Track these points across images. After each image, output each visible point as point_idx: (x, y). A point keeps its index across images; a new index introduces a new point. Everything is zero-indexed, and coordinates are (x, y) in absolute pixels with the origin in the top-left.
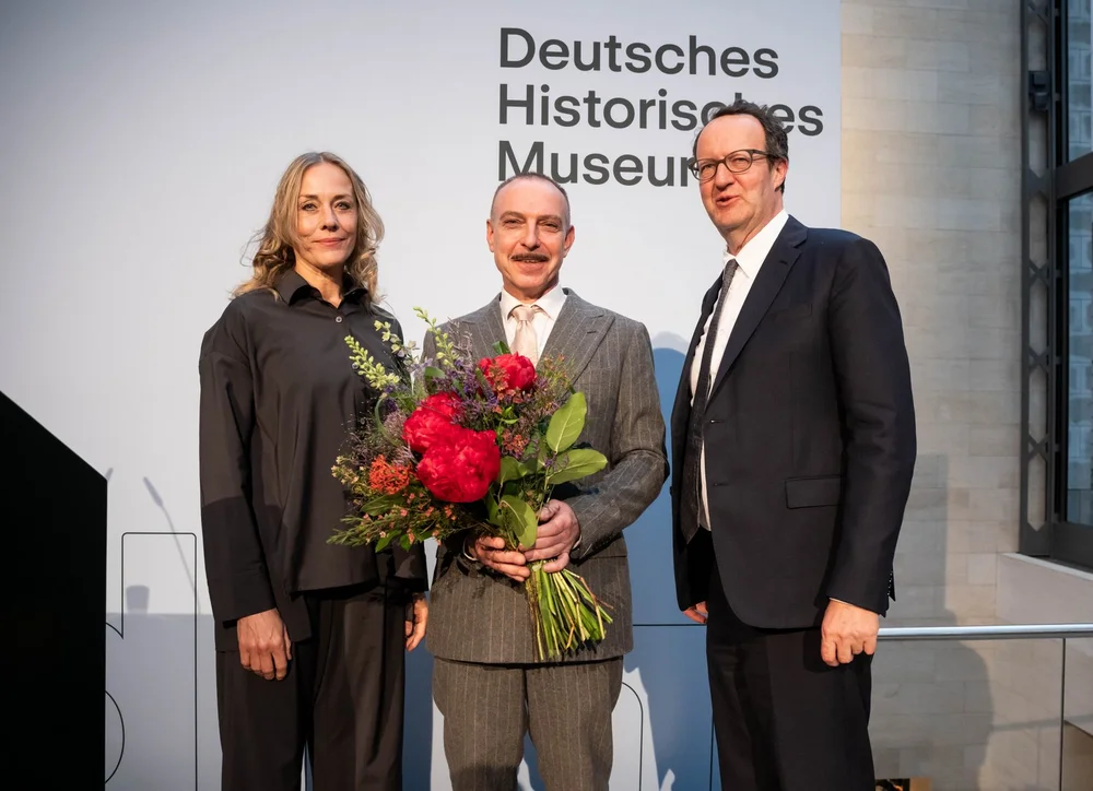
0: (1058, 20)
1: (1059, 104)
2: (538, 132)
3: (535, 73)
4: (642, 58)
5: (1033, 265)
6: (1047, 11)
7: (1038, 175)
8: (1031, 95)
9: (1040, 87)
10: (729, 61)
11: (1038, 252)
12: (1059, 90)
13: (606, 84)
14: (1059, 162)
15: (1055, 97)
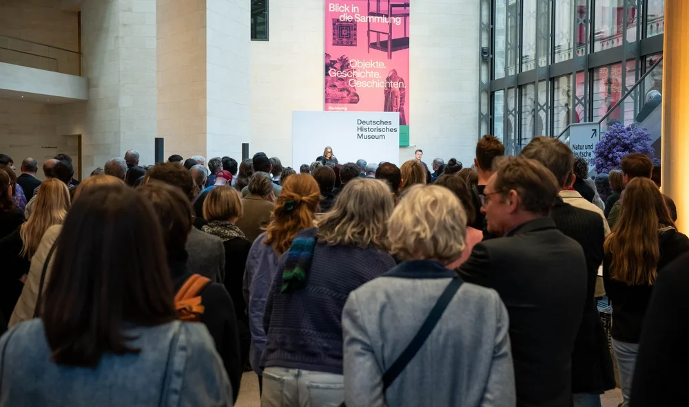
0: (492, 29)
1: (492, 59)
2: (362, 133)
3: (362, 125)
4: (375, 123)
5: (482, 114)
6: (489, 27)
7: (485, 83)
8: (482, 56)
9: (485, 53)
10: (385, 123)
11: (485, 110)
12: (492, 54)
13: (370, 126)
14: (491, 79)
15: (491, 56)
